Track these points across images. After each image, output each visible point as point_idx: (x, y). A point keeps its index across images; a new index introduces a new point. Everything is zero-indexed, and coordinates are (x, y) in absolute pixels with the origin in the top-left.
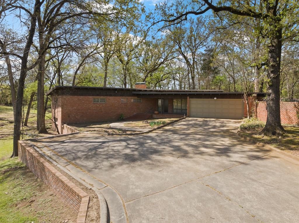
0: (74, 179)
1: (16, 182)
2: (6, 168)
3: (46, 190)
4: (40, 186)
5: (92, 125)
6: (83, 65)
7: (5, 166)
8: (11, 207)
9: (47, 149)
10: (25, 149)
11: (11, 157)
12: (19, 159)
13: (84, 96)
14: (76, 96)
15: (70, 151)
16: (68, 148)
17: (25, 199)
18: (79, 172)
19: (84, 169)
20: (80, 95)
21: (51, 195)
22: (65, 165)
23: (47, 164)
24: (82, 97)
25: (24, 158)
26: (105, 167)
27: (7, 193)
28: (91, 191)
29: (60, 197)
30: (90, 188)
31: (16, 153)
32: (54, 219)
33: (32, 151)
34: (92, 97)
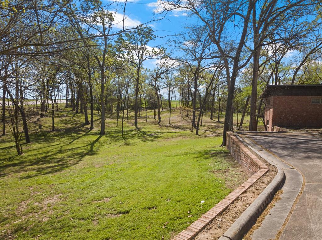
0: (262, 158)
1: (219, 159)
2: (214, 151)
3: (239, 168)
4: (235, 165)
5: (307, 129)
6: (304, 63)
7: (215, 150)
8: (210, 172)
9: (248, 139)
10: (230, 137)
11: (221, 146)
12: (226, 148)
13: (300, 96)
14: (290, 95)
15: (269, 142)
16: (267, 140)
17: (221, 170)
18: (270, 156)
19: (275, 155)
20: (295, 95)
21: (241, 171)
22: (259, 150)
23: (242, 147)
24: (297, 97)
25: (229, 147)
26: (301, 157)
27: (210, 164)
28: (274, 167)
29: (248, 173)
30: (273, 165)
31: (224, 144)
32: (237, 184)
33: (234, 138)
34: (311, 96)
